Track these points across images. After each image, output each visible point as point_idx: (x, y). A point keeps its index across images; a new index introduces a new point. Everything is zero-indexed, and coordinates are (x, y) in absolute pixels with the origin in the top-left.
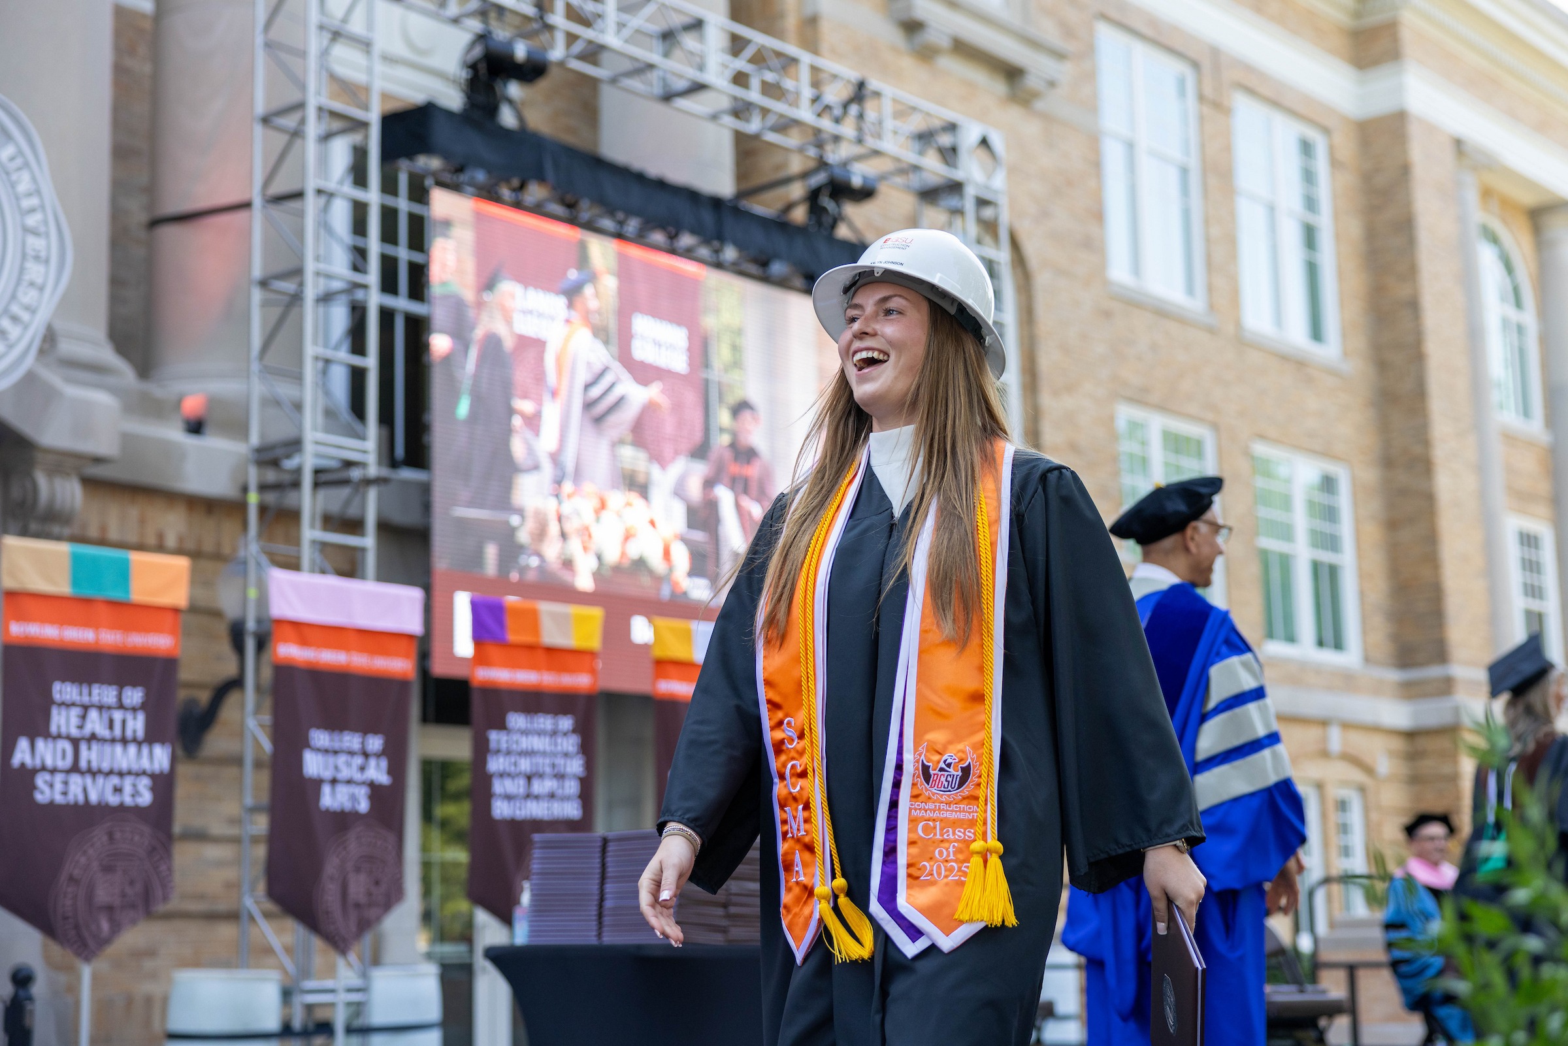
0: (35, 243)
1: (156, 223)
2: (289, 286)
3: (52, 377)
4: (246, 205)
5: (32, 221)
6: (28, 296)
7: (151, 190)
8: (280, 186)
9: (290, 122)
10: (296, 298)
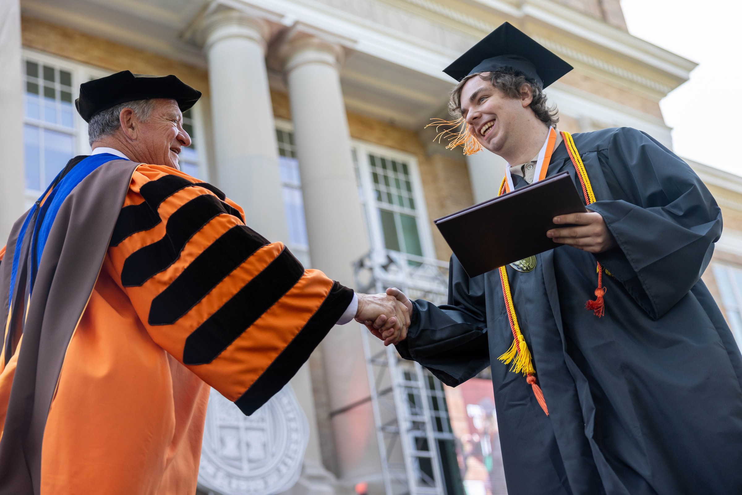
0: (293, 425)
1: (333, 414)
2: (392, 428)
3: (306, 483)
4: (368, 399)
5: (291, 415)
6: (293, 447)
7: (329, 403)
8: (383, 387)
9: (381, 360)
10: (397, 434)
